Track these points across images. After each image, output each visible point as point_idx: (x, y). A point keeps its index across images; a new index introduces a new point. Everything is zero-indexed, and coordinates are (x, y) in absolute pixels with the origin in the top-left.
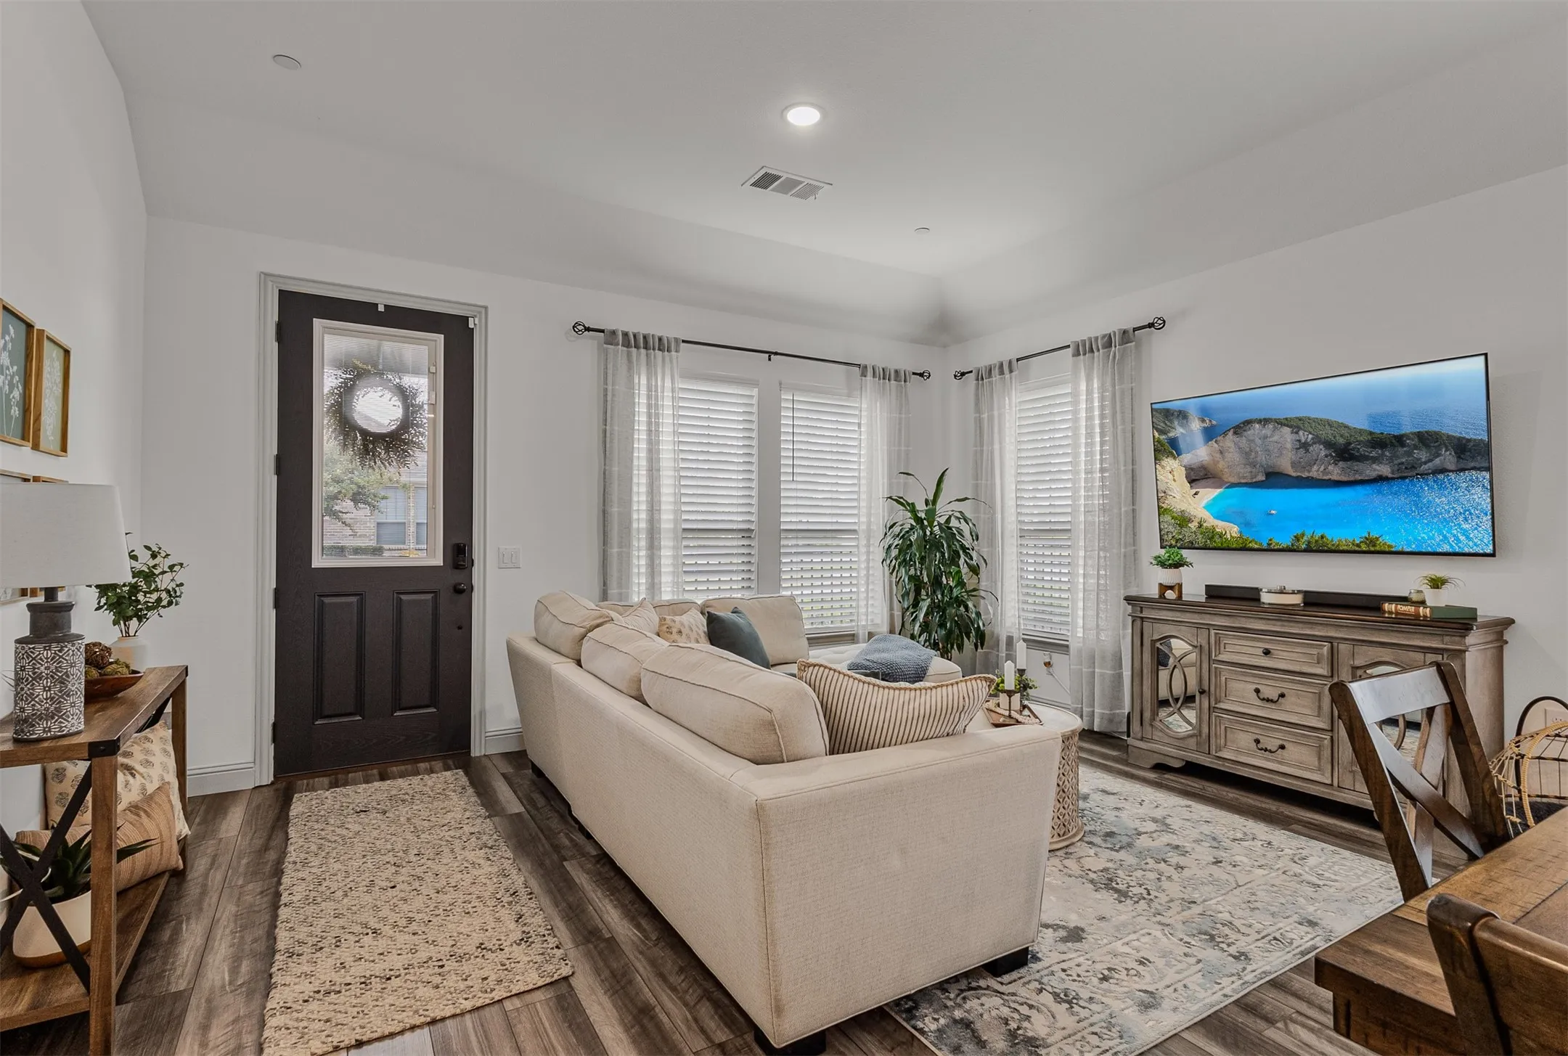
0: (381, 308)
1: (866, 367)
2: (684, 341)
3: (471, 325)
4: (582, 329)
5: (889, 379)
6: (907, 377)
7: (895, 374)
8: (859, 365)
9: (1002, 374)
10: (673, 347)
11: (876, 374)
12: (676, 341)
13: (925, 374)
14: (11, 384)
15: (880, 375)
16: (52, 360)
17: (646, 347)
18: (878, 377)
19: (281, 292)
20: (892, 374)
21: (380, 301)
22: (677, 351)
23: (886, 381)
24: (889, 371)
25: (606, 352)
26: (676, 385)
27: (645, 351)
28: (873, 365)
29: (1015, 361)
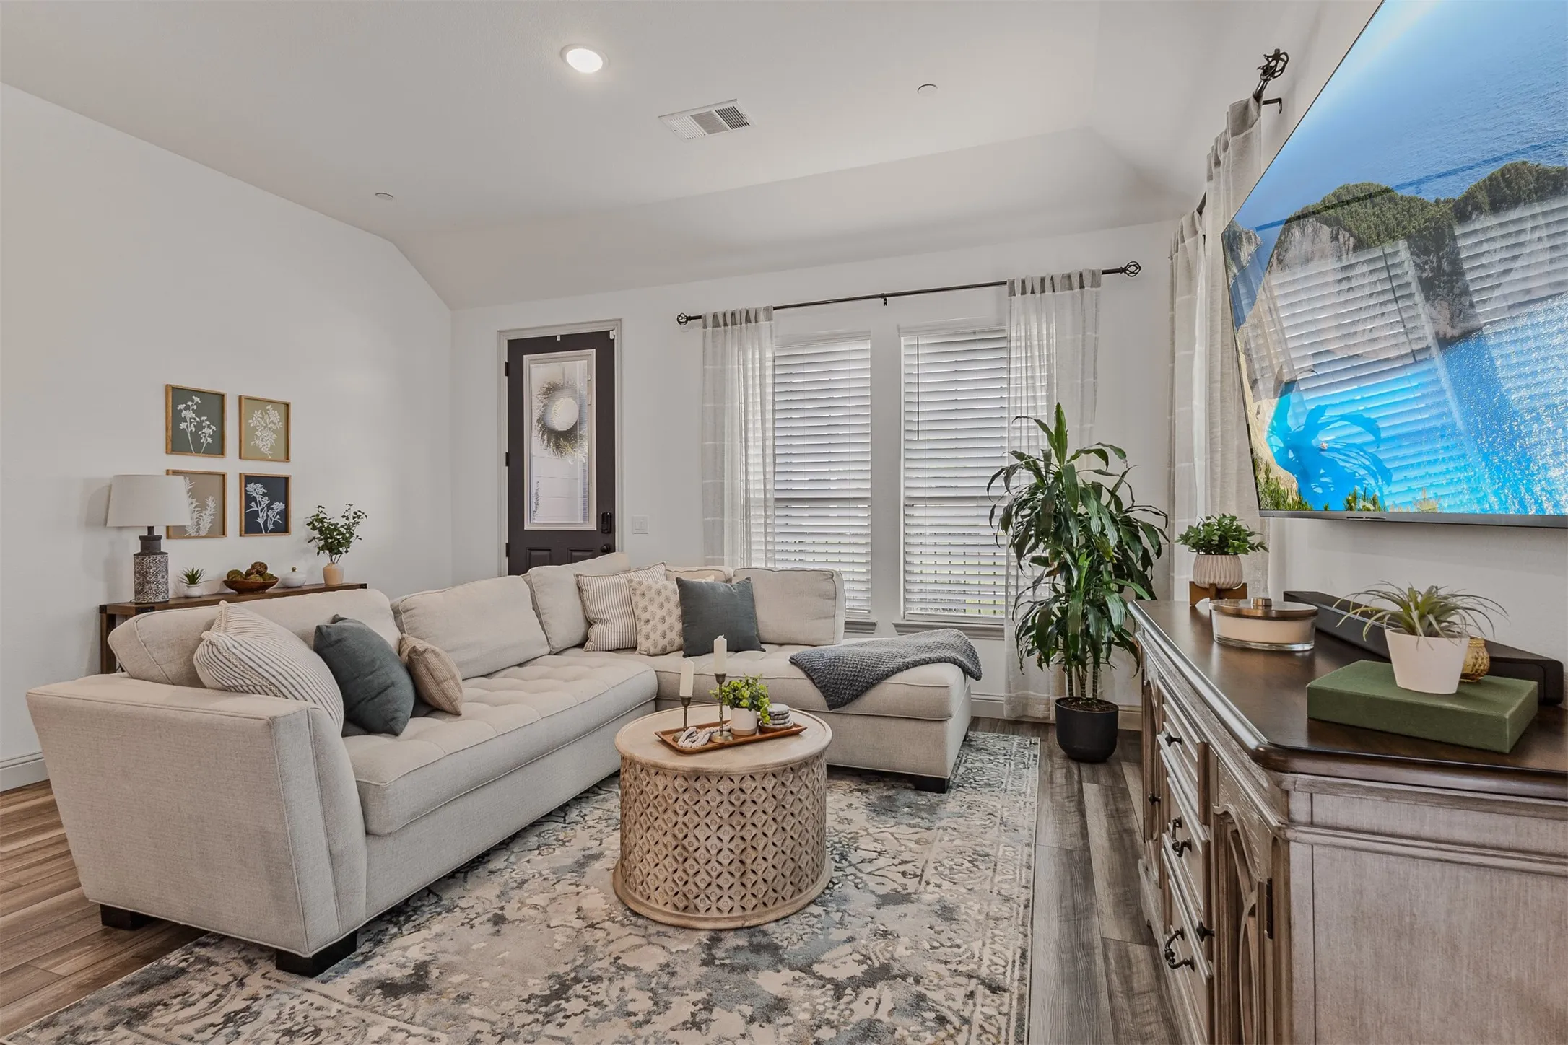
0: (559, 339)
1: (1013, 283)
2: (775, 308)
3: (611, 337)
4: (685, 320)
5: (1054, 291)
6: (1087, 281)
7: (1066, 281)
8: (1005, 283)
9: (1183, 241)
10: (762, 316)
11: (1029, 289)
12: (767, 309)
13: (1132, 269)
14: (199, 427)
15: (1037, 289)
16: (266, 411)
17: (734, 324)
18: (1033, 292)
19: (509, 341)
20: (1057, 281)
21: (558, 333)
22: (770, 319)
23: (1049, 293)
24: (1052, 278)
25: (705, 334)
26: (769, 354)
27: (735, 327)
28: (1023, 277)
29: (1197, 214)
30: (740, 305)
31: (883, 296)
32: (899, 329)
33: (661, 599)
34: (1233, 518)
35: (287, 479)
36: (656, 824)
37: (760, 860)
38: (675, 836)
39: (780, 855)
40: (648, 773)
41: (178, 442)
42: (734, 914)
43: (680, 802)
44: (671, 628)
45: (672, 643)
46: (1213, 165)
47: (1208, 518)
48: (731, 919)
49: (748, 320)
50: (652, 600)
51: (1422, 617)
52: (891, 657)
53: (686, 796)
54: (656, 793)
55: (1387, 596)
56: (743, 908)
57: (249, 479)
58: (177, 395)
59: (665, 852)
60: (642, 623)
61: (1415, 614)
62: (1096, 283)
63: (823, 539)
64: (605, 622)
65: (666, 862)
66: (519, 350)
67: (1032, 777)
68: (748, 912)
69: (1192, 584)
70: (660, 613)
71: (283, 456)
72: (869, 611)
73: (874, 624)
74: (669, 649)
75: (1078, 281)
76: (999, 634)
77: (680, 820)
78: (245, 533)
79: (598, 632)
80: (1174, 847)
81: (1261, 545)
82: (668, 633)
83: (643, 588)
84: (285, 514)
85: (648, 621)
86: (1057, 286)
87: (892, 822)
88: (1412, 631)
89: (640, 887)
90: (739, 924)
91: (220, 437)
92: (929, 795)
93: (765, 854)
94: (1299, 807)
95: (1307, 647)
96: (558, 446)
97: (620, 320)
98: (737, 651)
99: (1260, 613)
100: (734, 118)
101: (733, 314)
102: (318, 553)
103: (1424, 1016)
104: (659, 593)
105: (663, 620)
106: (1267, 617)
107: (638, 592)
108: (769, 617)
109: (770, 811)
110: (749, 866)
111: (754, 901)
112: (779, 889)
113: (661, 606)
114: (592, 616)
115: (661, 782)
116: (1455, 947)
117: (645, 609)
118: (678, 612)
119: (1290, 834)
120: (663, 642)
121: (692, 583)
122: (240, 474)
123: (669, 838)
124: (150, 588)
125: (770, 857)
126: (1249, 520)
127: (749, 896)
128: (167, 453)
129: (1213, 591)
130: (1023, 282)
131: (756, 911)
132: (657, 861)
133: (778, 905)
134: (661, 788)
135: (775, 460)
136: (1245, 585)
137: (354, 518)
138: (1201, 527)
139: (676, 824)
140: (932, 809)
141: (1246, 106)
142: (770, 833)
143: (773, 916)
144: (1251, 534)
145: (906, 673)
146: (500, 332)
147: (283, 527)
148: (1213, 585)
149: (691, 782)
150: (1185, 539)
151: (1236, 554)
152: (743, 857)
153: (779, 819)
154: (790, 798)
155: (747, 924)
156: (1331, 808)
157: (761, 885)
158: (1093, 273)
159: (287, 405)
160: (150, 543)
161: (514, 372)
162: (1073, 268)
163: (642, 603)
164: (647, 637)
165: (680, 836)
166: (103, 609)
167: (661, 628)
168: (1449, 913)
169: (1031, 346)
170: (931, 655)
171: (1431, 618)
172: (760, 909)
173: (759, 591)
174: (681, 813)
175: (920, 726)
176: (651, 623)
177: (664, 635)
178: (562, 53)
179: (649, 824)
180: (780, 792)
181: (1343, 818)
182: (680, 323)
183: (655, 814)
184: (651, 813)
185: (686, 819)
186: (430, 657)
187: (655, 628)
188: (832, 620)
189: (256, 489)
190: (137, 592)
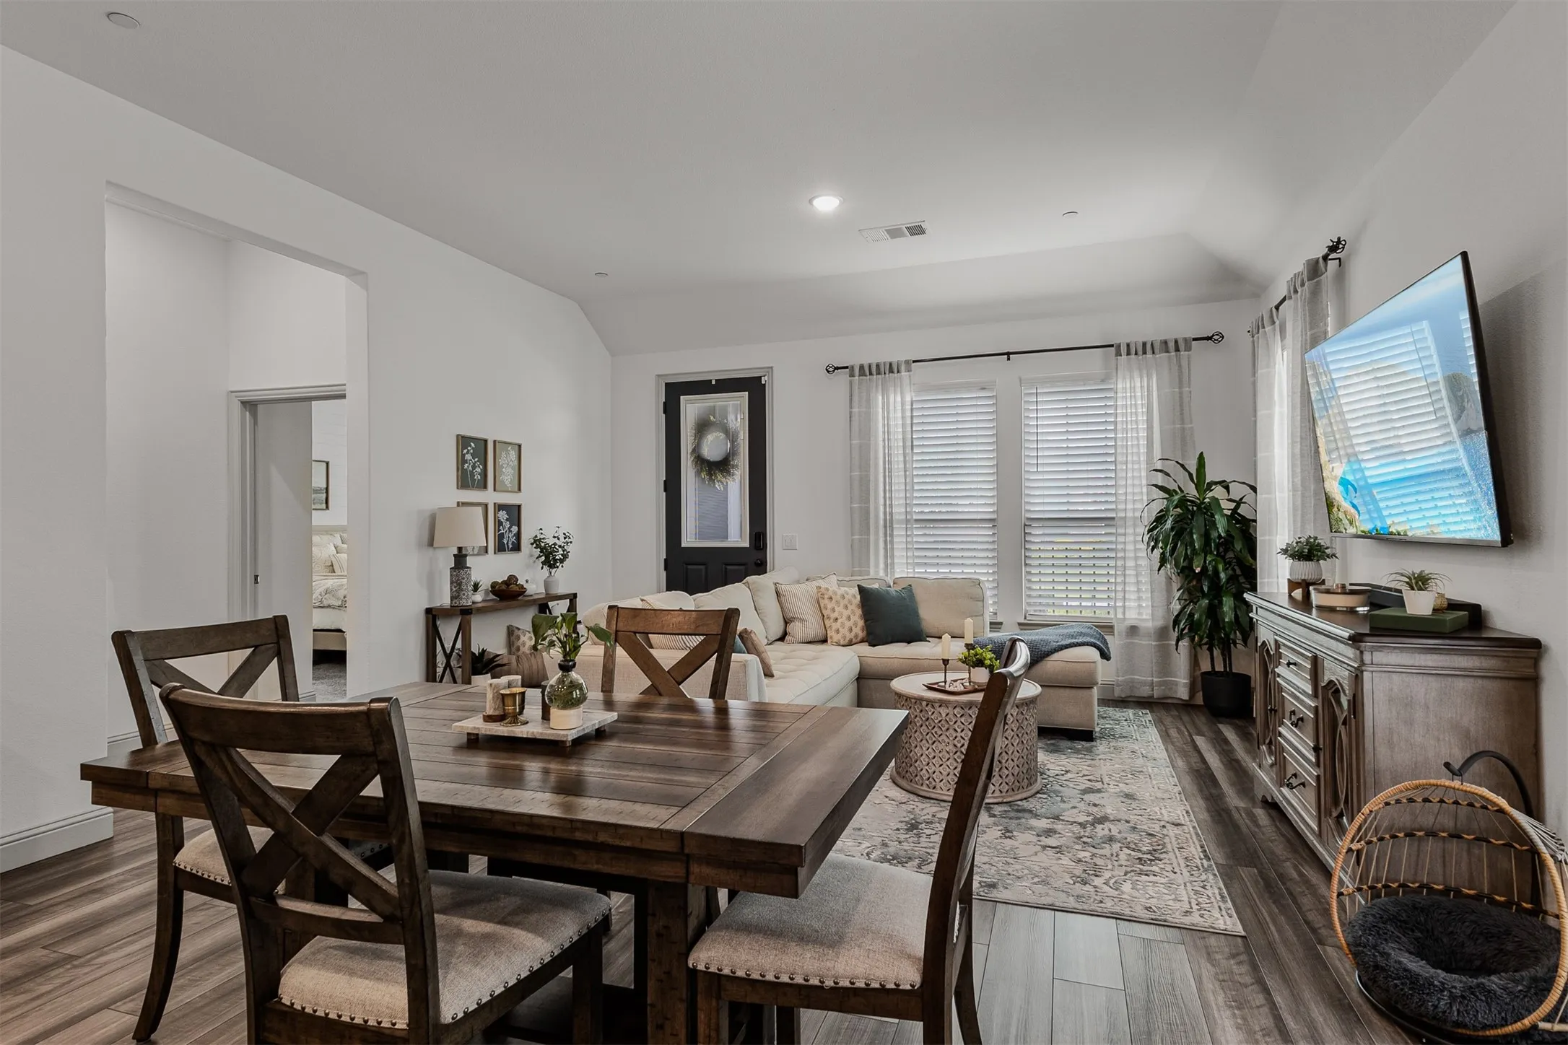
0: (713, 382)
1: (1119, 346)
2: (914, 362)
3: (763, 382)
4: (833, 369)
5: (1153, 353)
6: (1182, 346)
7: (1164, 345)
8: (1112, 346)
9: (1264, 327)
10: (903, 368)
11: (1133, 351)
12: (907, 362)
13: (1216, 337)
14: (474, 467)
15: (1140, 351)
16: (508, 451)
17: (878, 373)
18: (1136, 354)
19: (666, 384)
20: (1157, 346)
21: (713, 378)
22: (909, 371)
23: (1149, 355)
24: (1152, 344)
25: (851, 383)
26: (908, 399)
27: (879, 376)
28: (1128, 341)
29: (1274, 310)
30: (884, 357)
31: (1008, 354)
32: (1020, 380)
33: (846, 602)
34: (1316, 538)
35: (519, 507)
36: (940, 739)
37: (1010, 761)
38: (955, 746)
39: (1021, 759)
40: (933, 706)
41: (465, 481)
42: (995, 795)
43: (959, 723)
44: (855, 624)
45: (856, 636)
46: (1292, 292)
47: (1300, 538)
48: (994, 798)
49: (891, 371)
50: (838, 603)
51: (1417, 583)
52: (1047, 642)
53: (963, 720)
54: (940, 719)
55: (1402, 575)
56: (1001, 792)
57: (500, 507)
58: (463, 441)
59: (947, 756)
60: (832, 621)
61: (1413, 581)
62: (1188, 348)
63: (935, 554)
64: (802, 620)
65: (948, 763)
66: (675, 392)
67: (1153, 734)
68: (1004, 794)
69: (1289, 580)
70: (846, 613)
71: (516, 489)
72: (996, 614)
73: (1001, 623)
74: (854, 641)
75: (1176, 347)
76: (1110, 630)
77: (959, 735)
78: (499, 551)
79: (795, 628)
80: (1292, 724)
81: (1334, 555)
82: (853, 628)
83: (830, 593)
84: (518, 535)
85: (837, 619)
86: (1157, 350)
87: (1064, 757)
88: (1413, 589)
89: (927, 782)
90: (1000, 800)
91: (484, 474)
92: (1083, 743)
93: (1013, 757)
94: (1367, 657)
95: (1366, 608)
96: (710, 474)
97: (772, 368)
98: (909, 643)
99: (1339, 591)
100: (917, 230)
101: (878, 366)
102: (542, 568)
103: (1416, 735)
104: (843, 597)
105: (849, 618)
106: (1344, 593)
107: (826, 597)
108: (929, 615)
109: (1015, 729)
110: (1004, 765)
111: (1007, 787)
112: (1021, 780)
113: (846, 607)
114: (789, 615)
115: (943, 711)
116: (1428, 708)
117: (833, 610)
118: (859, 612)
119: (1363, 668)
120: (849, 636)
121: (871, 589)
122: (495, 504)
123: (951, 747)
124: (464, 594)
125: (1015, 759)
126: (1324, 539)
127: (1004, 784)
128: (458, 488)
129: (1304, 585)
130: (1128, 345)
131: (1008, 794)
132: (941, 763)
133: (1020, 791)
134: (944, 715)
135: (913, 487)
136: (1324, 580)
137: (565, 538)
138: (1295, 545)
139: (956, 737)
140: (1090, 750)
141: (1317, 261)
142: (1015, 744)
143: (1019, 797)
144: (1327, 548)
145: (1061, 653)
146: (659, 376)
147: (517, 548)
148: (1304, 580)
149: (966, 710)
150: (1285, 551)
151: (1318, 560)
152: (1000, 759)
153: (1020, 735)
154: (1026, 723)
155: (1005, 800)
156: (1380, 657)
157: (1011, 777)
158: (1185, 340)
159: (520, 446)
160: (460, 559)
161: (671, 411)
162: (1170, 336)
163: (830, 605)
164: (838, 631)
165: (959, 745)
166: (428, 611)
167: (848, 624)
168: (1426, 694)
169: (1135, 396)
170: (1073, 641)
171: (1420, 583)
172: (1010, 793)
173: (920, 595)
174: (959, 730)
175: (1074, 691)
176: (839, 621)
177: (851, 630)
178: (811, 201)
179: (934, 739)
180: (1020, 717)
181: (1385, 661)
182: (828, 372)
183: (939, 733)
184: (936, 732)
185: (963, 734)
186: (753, 635)
187: (843, 625)
188: (981, 618)
189: (503, 515)
190: (452, 598)
